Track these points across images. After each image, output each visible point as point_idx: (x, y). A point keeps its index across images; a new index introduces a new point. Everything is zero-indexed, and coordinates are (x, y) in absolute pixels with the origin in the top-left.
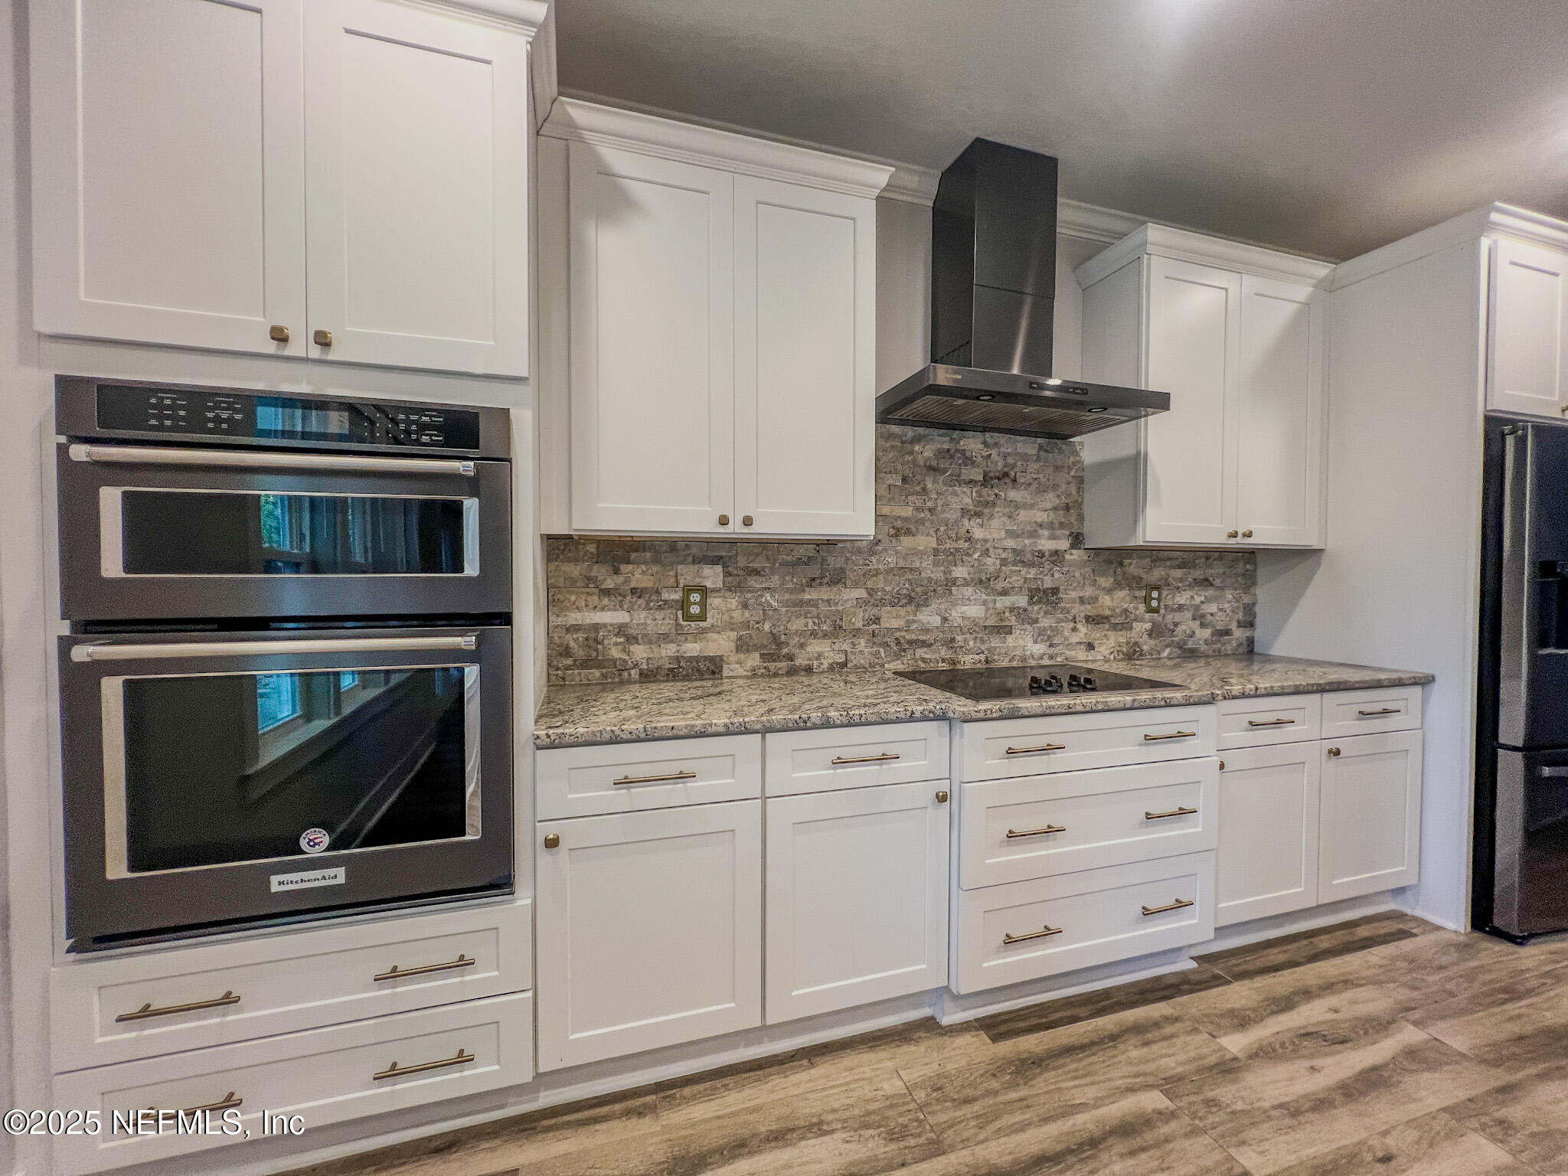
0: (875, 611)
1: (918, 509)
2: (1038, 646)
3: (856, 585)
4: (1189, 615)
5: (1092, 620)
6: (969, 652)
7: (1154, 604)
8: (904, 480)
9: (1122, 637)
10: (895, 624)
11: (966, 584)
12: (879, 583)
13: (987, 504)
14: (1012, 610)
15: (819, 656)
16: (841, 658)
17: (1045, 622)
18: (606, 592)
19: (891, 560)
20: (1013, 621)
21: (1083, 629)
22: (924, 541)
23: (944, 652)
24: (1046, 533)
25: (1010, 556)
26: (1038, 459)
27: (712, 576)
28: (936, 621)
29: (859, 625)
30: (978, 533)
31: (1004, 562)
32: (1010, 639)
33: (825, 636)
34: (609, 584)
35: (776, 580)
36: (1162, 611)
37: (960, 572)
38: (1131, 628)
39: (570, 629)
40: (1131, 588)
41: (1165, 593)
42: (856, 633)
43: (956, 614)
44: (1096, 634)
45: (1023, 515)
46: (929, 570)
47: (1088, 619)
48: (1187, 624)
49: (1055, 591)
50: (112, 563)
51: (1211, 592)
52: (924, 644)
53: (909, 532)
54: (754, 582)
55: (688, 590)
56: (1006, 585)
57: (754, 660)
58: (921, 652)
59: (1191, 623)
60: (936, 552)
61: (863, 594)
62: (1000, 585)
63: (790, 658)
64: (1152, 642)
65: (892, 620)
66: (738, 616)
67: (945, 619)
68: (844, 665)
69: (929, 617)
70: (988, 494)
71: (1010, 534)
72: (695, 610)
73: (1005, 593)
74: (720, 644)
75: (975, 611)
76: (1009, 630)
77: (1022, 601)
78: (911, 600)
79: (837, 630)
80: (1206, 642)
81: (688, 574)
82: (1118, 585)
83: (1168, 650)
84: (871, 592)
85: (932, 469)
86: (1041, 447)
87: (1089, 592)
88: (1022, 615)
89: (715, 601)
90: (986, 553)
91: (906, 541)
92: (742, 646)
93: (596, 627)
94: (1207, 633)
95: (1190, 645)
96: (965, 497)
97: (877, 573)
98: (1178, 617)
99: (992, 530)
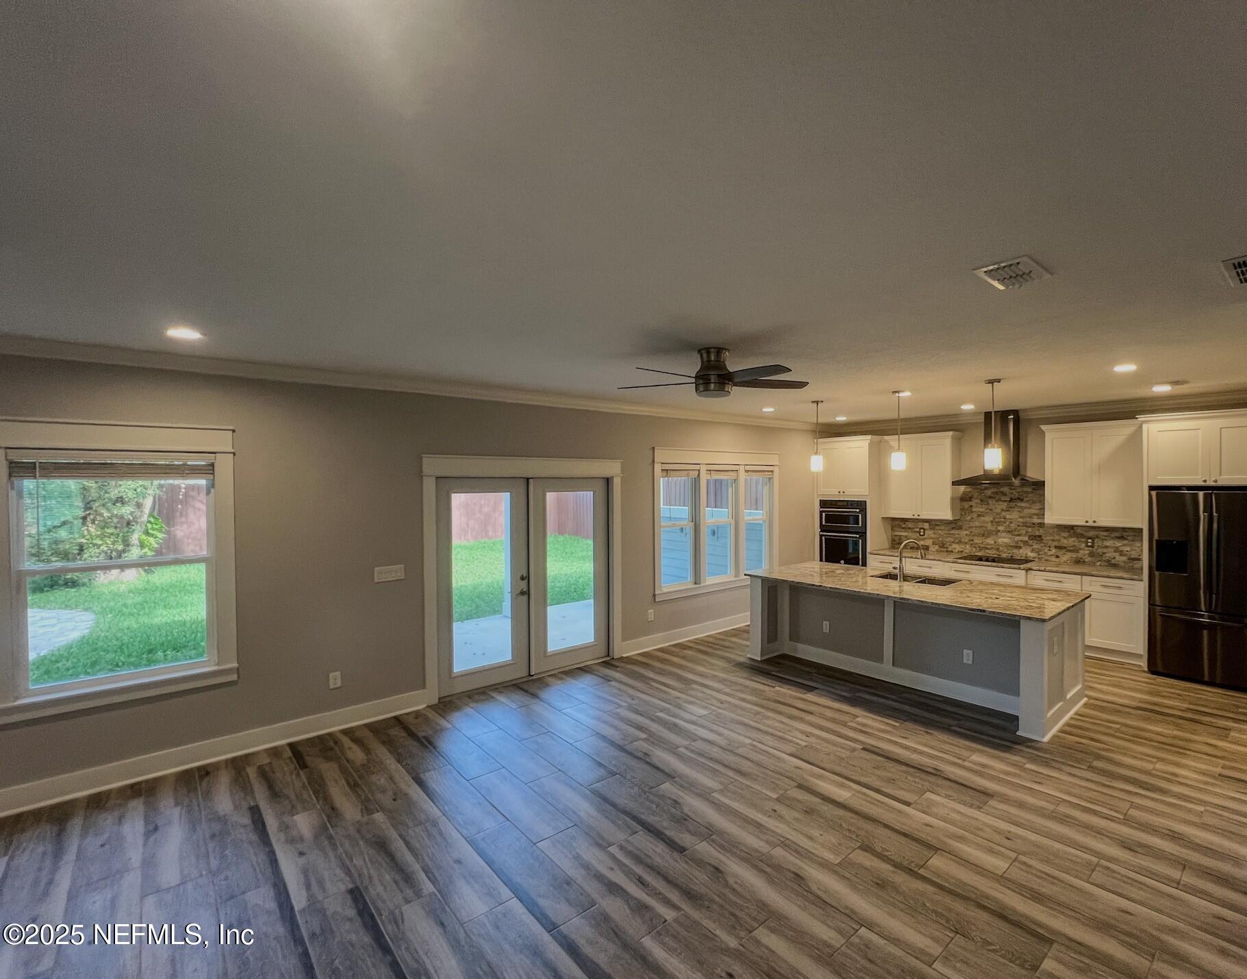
0: (972, 538)
1: (987, 509)
2: (1033, 554)
3: (966, 530)
4: (1112, 550)
5: (1059, 548)
6: (1005, 552)
7: (1090, 544)
8: (981, 501)
9: (1074, 555)
10: (979, 542)
11: (1003, 532)
12: (973, 530)
13: (1011, 507)
14: (1021, 541)
15: (955, 549)
16: (961, 550)
17: (1035, 546)
18: (903, 528)
19: (977, 524)
20: (1021, 545)
21: (1054, 551)
22: (988, 519)
23: (995, 552)
24: (1035, 517)
25: (1021, 525)
26: (1032, 493)
27: (926, 526)
28: (993, 542)
29: (967, 541)
30: (1008, 517)
31: (1019, 526)
32: (1021, 550)
33: (957, 543)
34: (904, 526)
35: (942, 528)
36: (1096, 547)
37: (1000, 528)
38: (1078, 552)
39: (896, 536)
40: (1078, 538)
41: (1096, 541)
42: (966, 543)
43: (1000, 540)
44: (1060, 553)
45: (1026, 511)
46: (989, 527)
47: (1056, 547)
48: (1110, 554)
49: (1040, 536)
50: (824, 523)
51: (1126, 542)
52: (988, 549)
53: (983, 516)
54: (936, 527)
55: (921, 529)
56: (1019, 533)
57: (937, 547)
58: (987, 551)
59: (1113, 553)
60: (992, 522)
61: (967, 532)
62: (1016, 533)
63: (947, 548)
64: (1090, 559)
65: (977, 540)
66: (933, 536)
67: (995, 542)
68: (962, 552)
69: (990, 541)
70: (1012, 504)
71: (1020, 517)
72: (922, 534)
73: (1019, 535)
74: (929, 542)
75: (1006, 540)
76: (1020, 548)
77: (1026, 539)
78: (983, 536)
79: (960, 542)
80: (1124, 562)
81: (920, 525)
82: (1071, 536)
83: (1099, 563)
84: (971, 533)
85: (990, 497)
86: (1034, 489)
87: (1057, 538)
88: (1025, 543)
89: (927, 532)
90: (1011, 523)
91: (982, 518)
92: (934, 543)
93: (900, 536)
94: (1124, 558)
95: (1113, 561)
96: (1004, 505)
97: (972, 527)
98: (1105, 550)
99: (1014, 515)
